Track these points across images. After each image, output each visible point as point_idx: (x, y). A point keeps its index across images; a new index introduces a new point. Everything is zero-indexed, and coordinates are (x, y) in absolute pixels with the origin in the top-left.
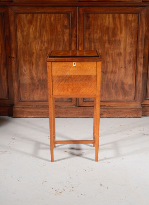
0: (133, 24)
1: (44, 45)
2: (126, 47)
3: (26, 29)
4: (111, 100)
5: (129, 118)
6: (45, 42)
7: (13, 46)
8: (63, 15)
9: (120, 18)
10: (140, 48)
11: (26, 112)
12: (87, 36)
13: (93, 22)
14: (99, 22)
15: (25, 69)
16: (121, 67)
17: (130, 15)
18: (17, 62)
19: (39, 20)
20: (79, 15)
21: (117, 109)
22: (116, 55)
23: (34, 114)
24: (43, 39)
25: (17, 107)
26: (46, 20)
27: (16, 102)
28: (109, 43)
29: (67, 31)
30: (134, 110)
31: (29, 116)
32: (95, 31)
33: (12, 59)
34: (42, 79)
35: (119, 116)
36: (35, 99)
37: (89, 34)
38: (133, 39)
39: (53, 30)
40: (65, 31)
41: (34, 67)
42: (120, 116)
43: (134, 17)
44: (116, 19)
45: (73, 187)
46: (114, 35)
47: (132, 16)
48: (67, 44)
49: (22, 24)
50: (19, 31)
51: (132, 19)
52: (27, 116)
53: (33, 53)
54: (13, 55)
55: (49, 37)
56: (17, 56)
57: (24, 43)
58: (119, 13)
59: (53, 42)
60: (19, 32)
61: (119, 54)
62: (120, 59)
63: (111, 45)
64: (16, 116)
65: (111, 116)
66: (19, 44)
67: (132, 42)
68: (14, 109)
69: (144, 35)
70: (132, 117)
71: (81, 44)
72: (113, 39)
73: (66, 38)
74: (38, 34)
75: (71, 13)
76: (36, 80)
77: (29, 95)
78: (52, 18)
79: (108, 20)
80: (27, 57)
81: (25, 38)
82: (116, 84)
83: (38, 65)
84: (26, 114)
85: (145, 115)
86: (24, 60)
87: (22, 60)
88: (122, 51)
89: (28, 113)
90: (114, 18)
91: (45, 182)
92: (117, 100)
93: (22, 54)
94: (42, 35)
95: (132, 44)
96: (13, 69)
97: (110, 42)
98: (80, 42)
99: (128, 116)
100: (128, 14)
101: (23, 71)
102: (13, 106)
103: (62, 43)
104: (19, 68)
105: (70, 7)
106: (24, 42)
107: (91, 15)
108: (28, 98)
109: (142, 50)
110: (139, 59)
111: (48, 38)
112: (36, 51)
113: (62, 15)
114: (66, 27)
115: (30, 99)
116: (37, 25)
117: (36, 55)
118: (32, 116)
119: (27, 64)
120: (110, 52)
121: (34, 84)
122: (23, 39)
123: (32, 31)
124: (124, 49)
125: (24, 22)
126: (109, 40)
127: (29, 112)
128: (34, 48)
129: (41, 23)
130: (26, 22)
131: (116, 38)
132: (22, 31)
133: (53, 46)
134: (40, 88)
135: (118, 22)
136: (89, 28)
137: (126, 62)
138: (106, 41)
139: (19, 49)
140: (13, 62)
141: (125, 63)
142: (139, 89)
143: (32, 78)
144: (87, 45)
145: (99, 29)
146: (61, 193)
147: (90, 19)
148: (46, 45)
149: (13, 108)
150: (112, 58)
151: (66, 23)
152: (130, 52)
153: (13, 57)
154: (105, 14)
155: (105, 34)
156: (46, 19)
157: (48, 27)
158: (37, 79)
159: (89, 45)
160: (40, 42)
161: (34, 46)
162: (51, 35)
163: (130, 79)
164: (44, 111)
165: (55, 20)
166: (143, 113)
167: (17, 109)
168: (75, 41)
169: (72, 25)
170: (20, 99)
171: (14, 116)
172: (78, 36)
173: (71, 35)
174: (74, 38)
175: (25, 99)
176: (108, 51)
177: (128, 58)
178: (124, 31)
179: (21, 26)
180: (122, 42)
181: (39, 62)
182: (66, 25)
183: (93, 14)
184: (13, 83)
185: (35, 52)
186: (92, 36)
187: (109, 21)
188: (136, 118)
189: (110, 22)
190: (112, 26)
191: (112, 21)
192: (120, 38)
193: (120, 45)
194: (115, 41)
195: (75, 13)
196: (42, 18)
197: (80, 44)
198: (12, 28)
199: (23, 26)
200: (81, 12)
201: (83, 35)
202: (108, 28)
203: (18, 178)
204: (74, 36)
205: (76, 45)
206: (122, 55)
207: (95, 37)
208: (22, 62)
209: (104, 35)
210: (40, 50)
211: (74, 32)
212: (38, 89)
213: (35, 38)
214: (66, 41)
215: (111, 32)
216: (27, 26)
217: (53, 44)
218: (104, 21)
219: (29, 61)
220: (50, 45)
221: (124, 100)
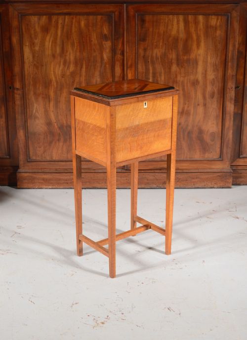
0: (218, 33)
1: (68, 67)
2: (206, 71)
3: (37, 41)
4: (182, 159)
5: (213, 189)
6: (70, 63)
7: (17, 69)
8: (102, 18)
9: (196, 23)
10: (230, 72)
11: (39, 179)
12: (141, 52)
13: (151, 30)
14: (162, 29)
15: (36, 108)
16: (198, 105)
17: (213, 17)
18: (24, 97)
19: (60, 26)
20: (128, 17)
21: (190, 174)
22: (189, 85)
23: (52, 183)
24: (67, 58)
25: (24, 172)
26: (71, 27)
27: (21, 163)
28: (178, 65)
29: (108, 44)
30: (219, 176)
31: (45, 187)
32: (155, 44)
33: (16, 91)
34: (65, 124)
35: (194, 185)
36: (54, 159)
37: (145, 50)
38: (219, 58)
39: (84, 42)
40: (105, 44)
41: (52, 104)
42: (196, 186)
43: (219, 20)
44: (190, 25)
45: (123, 314)
46: (187, 50)
47: (217, 19)
48: (107, 66)
49: (32, 32)
50: (27, 44)
51: (216, 24)
52: (40, 187)
53: (51, 81)
54: (18, 85)
55: (78, 54)
56: (23, 87)
57: (34, 65)
58: (196, 14)
59: (84, 62)
60: (26, 46)
61: (195, 83)
62: (196, 91)
63: (182, 67)
64: (22, 187)
65: (182, 186)
66: (26, 66)
67: (217, 62)
68: (19, 175)
69: (237, 50)
70: (215, 186)
71: (131, 66)
72: (185, 58)
73: (105, 57)
74: (58, 50)
75: (115, 15)
76: (56, 127)
77: (44, 152)
78: (83, 24)
79: (176, 25)
80: (40, 88)
81: (37, 55)
82: (189, 133)
83: (59, 102)
84: (39, 183)
85: (238, 183)
86: (35, 93)
87: (32, 93)
88: (200, 77)
89: (42, 181)
90: (186, 22)
91: (76, 303)
92: (192, 159)
94: (65, 52)
95: (216, 65)
96: (17, 108)
97: (180, 63)
98: (129, 64)
99: (209, 185)
100: (210, 16)
101: (34, 111)
102: (17, 170)
103: (98, 65)
104: (28, 107)
105: (113, 4)
106: (35, 62)
107: (148, 18)
108: (42, 156)
109: (233, 76)
110: (228, 90)
111: (75, 56)
112: (56, 78)
113: (99, 17)
114: (105, 38)
115: (45, 157)
116: (57, 35)
117: (55, 84)
118: (48, 186)
119: (40, 99)
120: (180, 79)
121: (51, 133)
122: (34, 57)
123: (48, 43)
124: (202, 74)
125: (35, 30)
126: (178, 59)
127: (43, 179)
128: (52, 72)
129: (64, 31)
130: (38, 29)
131: (190, 55)
132: (32, 44)
133: (84, 69)
134: (62, 139)
135: (192, 30)
136: (144, 40)
137: (207, 96)
138: (173, 61)
139: (26, 74)
140: (17, 96)
141: (204, 97)
142: (229, 140)
143: (49, 124)
144: (141, 68)
145: (161, 41)
146: (103, 323)
147: (147, 25)
148: (72, 68)
149: (17, 174)
150: (183, 90)
151: (106, 31)
152: (214, 79)
153: (17, 87)
154: (171, 16)
155: (172, 50)
156: (72, 24)
157: (75, 36)
158: (57, 125)
159: (144, 67)
160: (62, 63)
161: (52, 69)
162: (80, 52)
163: (213, 123)
164: (68, 177)
165: (87, 25)
166: (234, 180)
167: (23, 174)
168: (121, 61)
169: (116, 34)
170: (29, 158)
171: (18, 187)
172: (127, 53)
173: (113, 51)
174: (119, 56)
175: (38, 159)
176: (176, 77)
177: (209, 88)
178: (202, 44)
179: (31, 37)
180: (199, 63)
181: (60, 96)
182: (105, 35)
183: (151, 16)
184: (18, 131)
185: (54, 79)
186: (149, 53)
187: (178, 27)
188: (223, 188)
189: (180, 29)
190: (182, 35)
191: (183, 28)
192: (196, 56)
193: (197, 68)
194: (188, 61)
195: (121, 14)
196: (66, 23)
197: (129, 66)
198: (15, 40)
199: (33, 36)
200: (132, 13)
201: (134, 52)
202: (176, 40)
203: (30, 298)
204: (119, 52)
205: (122, 68)
206: (199, 83)
207: (154, 55)
208: (31, 96)
209: (170, 51)
210: (62, 77)
211: (120, 46)
212: (58, 140)
213: (54, 56)
214: (105, 61)
215: (181, 46)
216: (40, 36)
217: (84, 66)
218: (170, 27)
219: (43, 94)
220: (79, 68)
221: (202, 159)
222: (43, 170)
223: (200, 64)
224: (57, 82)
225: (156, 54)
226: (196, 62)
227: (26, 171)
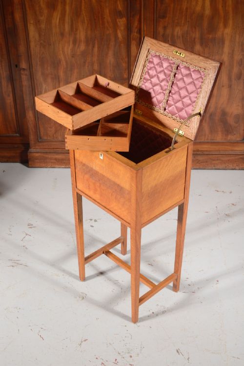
1: (79, 47)
2: (233, 51)
3: (43, 18)
4: (203, 140)
5: (234, 171)
6: (80, 41)
7: (22, 49)
11: (51, 159)
12: (161, 30)
13: (172, 6)
14: (185, 5)
15: (45, 89)
16: (223, 86)
18: (32, 77)
19: (68, 2)
21: (211, 156)
23: (64, 163)
24: (78, 36)
25: (35, 151)
26: (81, 2)
27: (32, 142)
28: (201, 45)
29: (122, 22)
30: (241, 158)
31: (57, 166)
32: (176, 21)
33: (22, 72)
35: (214, 166)
37: (165, 28)
39: (96, 19)
40: (119, 21)
42: (216, 168)
45: (131, 357)
46: (212, 28)
48: (122, 45)
49: (37, 8)
50: (32, 22)
52: (53, 166)
53: (60, 61)
54: (24, 65)
55: (89, 32)
56: (30, 66)
57: (41, 43)
59: (96, 42)
60: (31, 23)
63: (206, 46)
64: (34, 166)
65: (201, 167)
66: (32, 44)
68: (30, 155)
70: (237, 168)
72: (211, 36)
73: (120, 35)
74: (67, 27)
77: (56, 132)
80: (49, 68)
81: (43, 34)
82: (211, 115)
84: (51, 162)
86: (43, 74)
87: (40, 73)
88: (226, 57)
91: (85, 340)
92: (213, 141)
93: (39, 63)
94: (75, 30)
96: (24, 89)
97: (203, 42)
99: (231, 166)
102: (28, 150)
103: (112, 43)
104: (36, 87)
106: (42, 41)
108: (53, 136)
111: (86, 35)
112: (65, 58)
114: (120, 14)
115: (57, 138)
116: (65, 12)
117: (65, 64)
118: (61, 165)
119: (49, 80)
122: (40, 35)
123: (55, 20)
124: (229, 54)
125: (40, 6)
126: (202, 38)
127: (56, 159)
128: (61, 52)
129: (73, 7)
130: (43, 5)
131: (216, 34)
132: (37, 22)
133: (96, 49)
135: (220, 6)
136: (164, 17)
137: (233, 77)
138: (196, 40)
139: (32, 54)
140: (24, 76)
141: (230, 79)
145: (183, 18)
148: (83, 47)
149: (28, 154)
151: (120, 7)
152: (241, 59)
153: (23, 67)
155: (195, 28)
157: (85, 13)
160: (71, 43)
161: (61, 49)
162: (91, 29)
163: (238, 105)
167: (35, 154)
168: (138, 39)
169: (132, 11)
170: (41, 138)
171: (30, 166)
172: (144, 31)
173: (129, 28)
174: (135, 35)
175: (49, 138)
177: (236, 69)
178: (231, 22)
179: (36, 13)
182: (120, 12)
184: (26, 112)
185: (63, 59)
186: (169, 31)
187: (204, 3)
190: (208, 12)
192: (223, 34)
193: (223, 47)
194: (214, 39)
198: (18, 16)
199: (38, 13)
202: (201, 16)
203: (39, 331)
204: (135, 30)
207: (176, 33)
208: (39, 76)
209: (194, 30)
210: (73, 57)
211: (136, 24)
213: (62, 34)
214: (120, 39)
215: (205, 24)
216: (45, 12)
217: (96, 46)
218: (194, 3)
219: (52, 75)
220: (90, 47)
221: (224, 141)
222: (55, 150)
223: (227, 43)
224: (66, 62)
225: (178, 33)
226: (223, 42)
227: (38, 150)
